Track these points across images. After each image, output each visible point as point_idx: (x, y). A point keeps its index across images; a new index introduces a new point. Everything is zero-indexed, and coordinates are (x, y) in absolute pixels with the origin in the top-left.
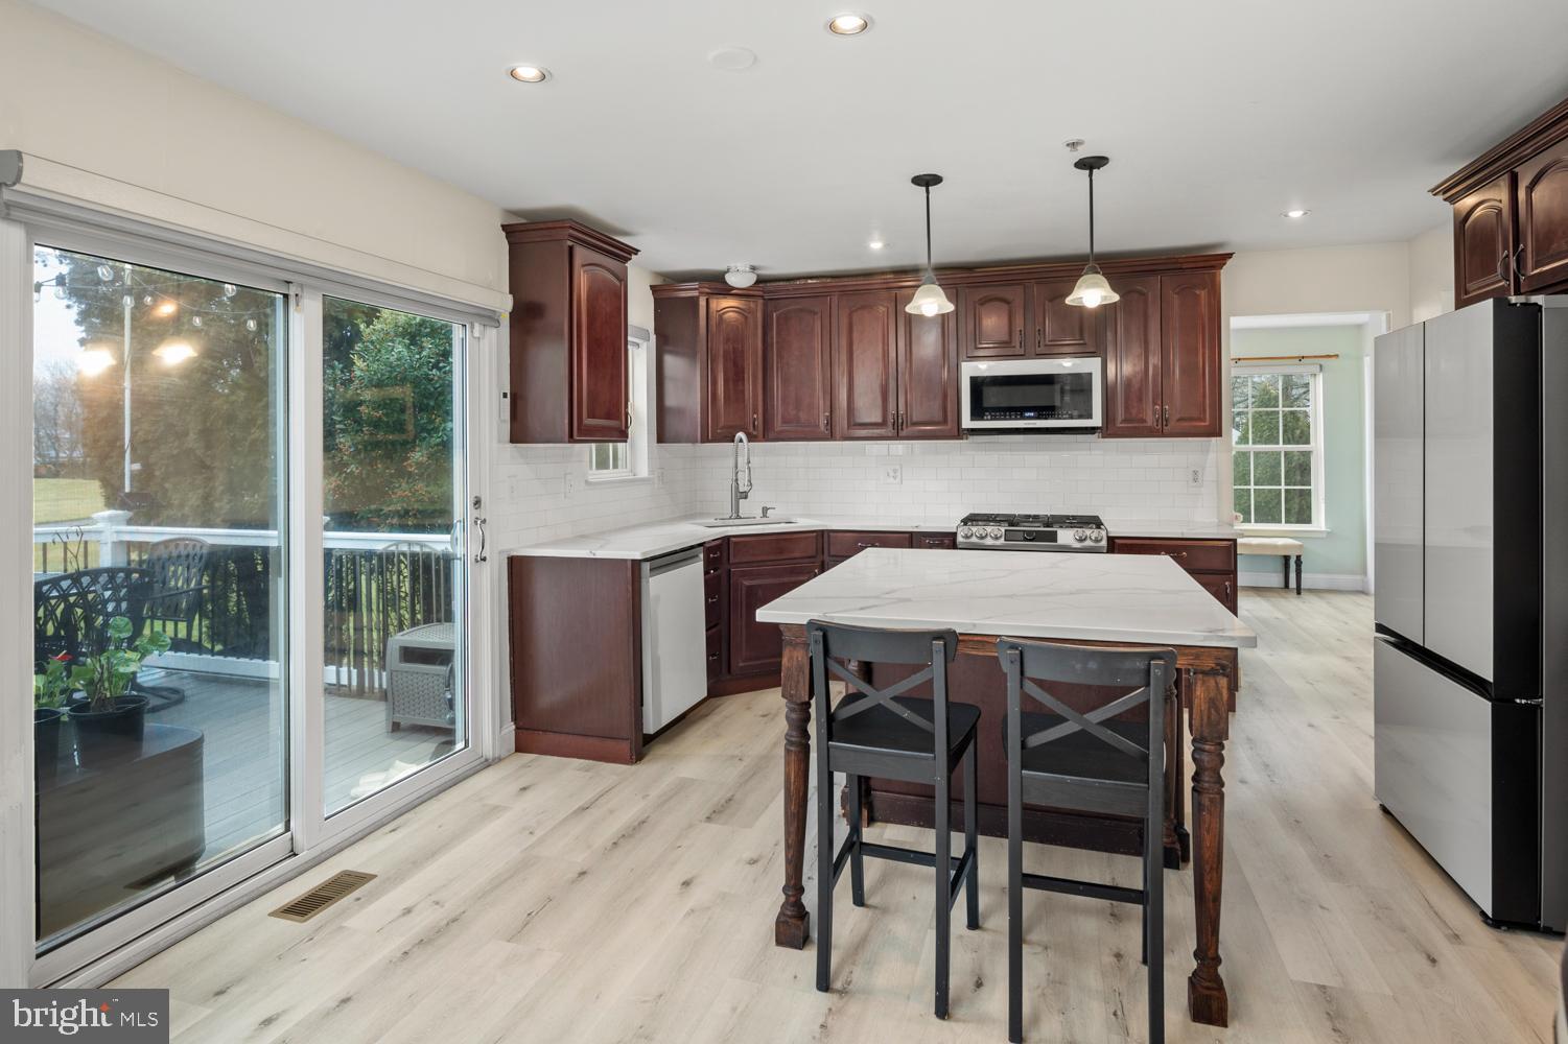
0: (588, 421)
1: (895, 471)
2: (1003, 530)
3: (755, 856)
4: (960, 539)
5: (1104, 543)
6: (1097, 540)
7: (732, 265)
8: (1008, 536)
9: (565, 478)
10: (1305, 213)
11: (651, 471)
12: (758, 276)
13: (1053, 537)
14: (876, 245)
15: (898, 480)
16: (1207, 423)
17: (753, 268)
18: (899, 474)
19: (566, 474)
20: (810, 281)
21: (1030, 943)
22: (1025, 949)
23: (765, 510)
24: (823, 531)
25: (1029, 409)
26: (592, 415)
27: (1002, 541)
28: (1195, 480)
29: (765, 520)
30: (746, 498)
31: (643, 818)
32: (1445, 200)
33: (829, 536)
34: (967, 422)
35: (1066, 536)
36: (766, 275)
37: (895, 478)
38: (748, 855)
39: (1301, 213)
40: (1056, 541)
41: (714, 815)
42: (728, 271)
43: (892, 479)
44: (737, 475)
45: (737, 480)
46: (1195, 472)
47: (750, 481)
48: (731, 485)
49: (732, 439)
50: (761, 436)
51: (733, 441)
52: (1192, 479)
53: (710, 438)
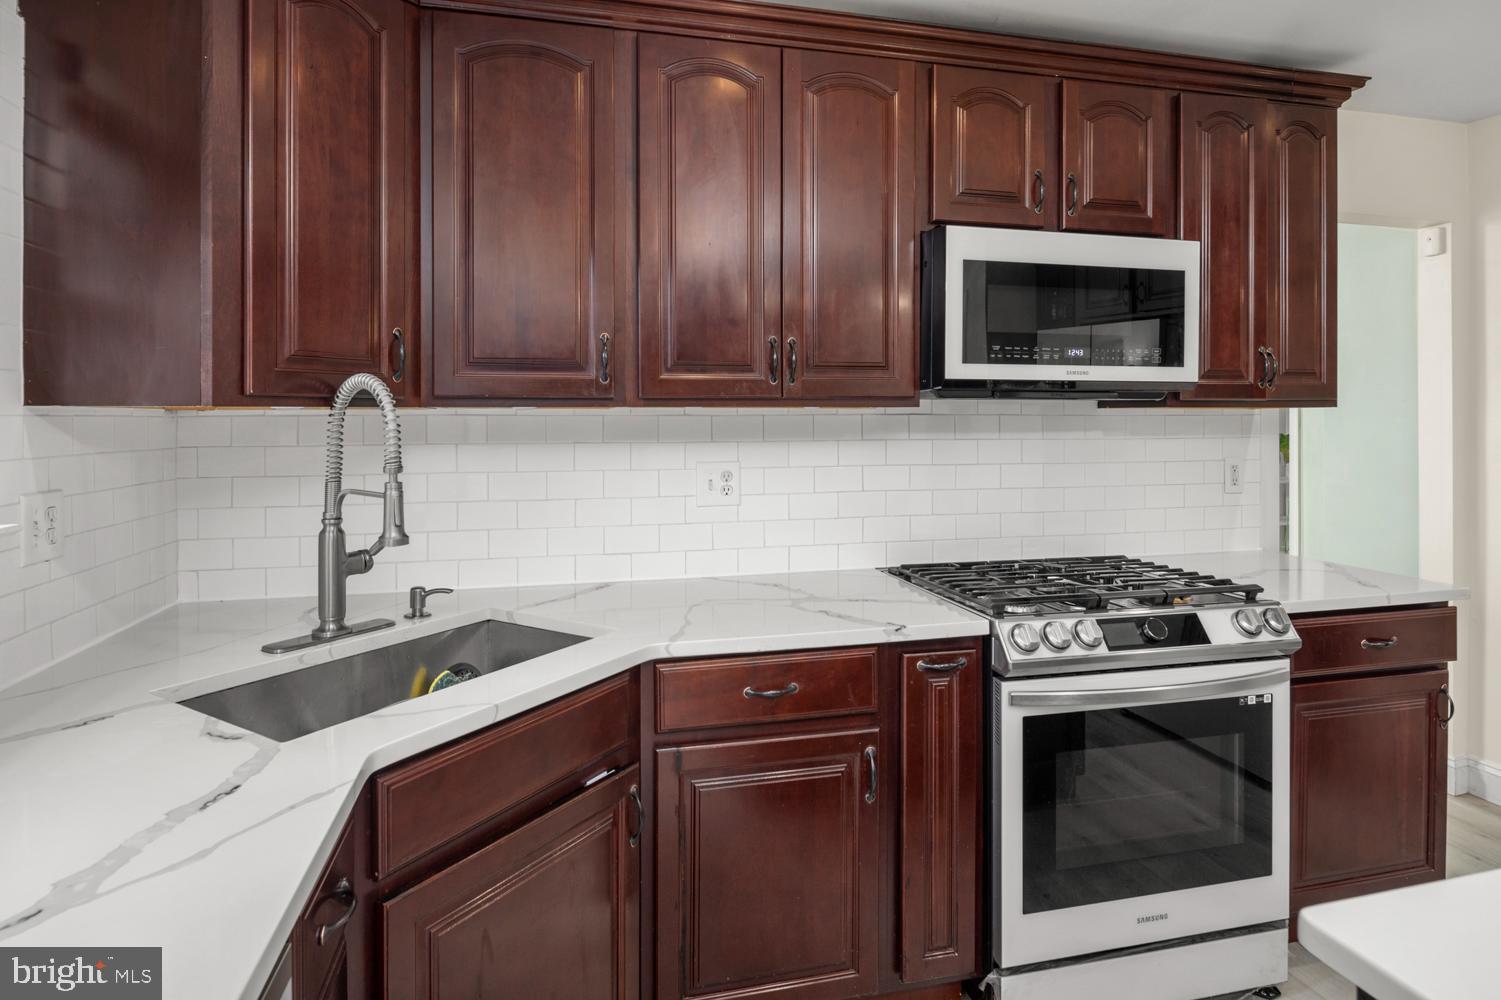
1: (727, 476)
4: (1010, 653)
6: (1280, 631)
23: (418, 598)
24: (639, 667)
27: (1102, 650)
30: (365, 569)
33: (656, 676)
34: (956, 368)
37: (726, 491)
40: (1206, 639)
43: (719, 495)
44: (340, 502)
45: (339, 519)
46: (1234, 469)
47: (400, 528)
48: (323, 533)
49: (325, 397)
50: (409, 389)
51: (328, 402)
52: (1229, 481)
53: (249, 389)
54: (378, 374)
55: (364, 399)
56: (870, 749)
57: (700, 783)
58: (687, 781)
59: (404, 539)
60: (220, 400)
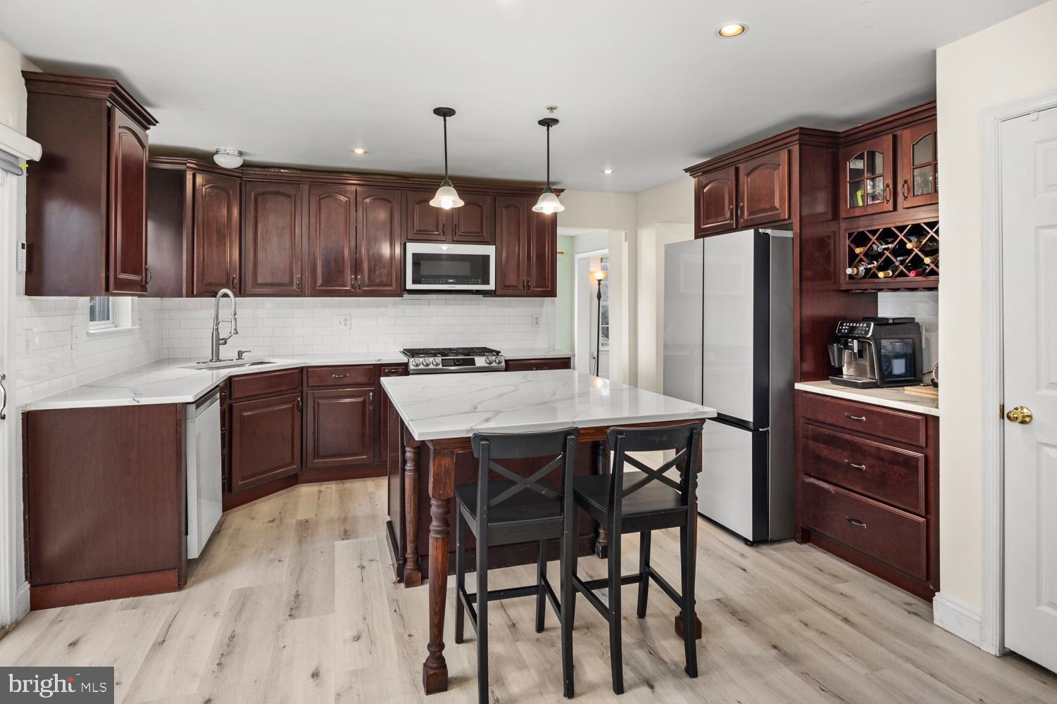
0: (122, 276)
1: (346, 320)
2: (440, 359)
3: (355, 633)
4: (411, 367)
5: (503, 364)
6: (500, 363)
7: (222, 148)
8: (444, 363)
9: (71, 329)
10: (613, 172)
11: (133, 323)
12: (244, 161)
13: (472, 362)
14: (359, 151)
15: (348, 327)
16: (550, 289)
17: (241, 154)
18: (348, 322)
19: (72, 327)
20: (282, 171)
21: (578, 628)
22: (575, 634)
23: (240, 354)
24: (302, 368)
25: (451, 277)
26: (124, 271)
27: (440, 366)
28: (537, 323)
29: (240, 362)
30: (225, 343)
31: (229, 633)
32: (691, 175)
33: (308, 372)
34: (410, 285)
35: (480, 361)
36: (250, 161)
37: (346, 325)
38: (349, 634)
39: (611, 171)
40: (475, 365)
41: (293, 612)
42: (217, 152)
43: (343, 326)
44: (218, 324)
45: (218, 329)
46: (537, 318)
47: (236, 330)
48: (213, 333)
49: (214, 295)
50: (238, 292)
51: (215, 296)
52: (534, 322)
53: (195, 293)
54: (229, 288)
55: (225, 295)
56: (371, 394)
57: (320, 401)
58: (316, 400)
59: (237, 333)
60: (187, 296)
